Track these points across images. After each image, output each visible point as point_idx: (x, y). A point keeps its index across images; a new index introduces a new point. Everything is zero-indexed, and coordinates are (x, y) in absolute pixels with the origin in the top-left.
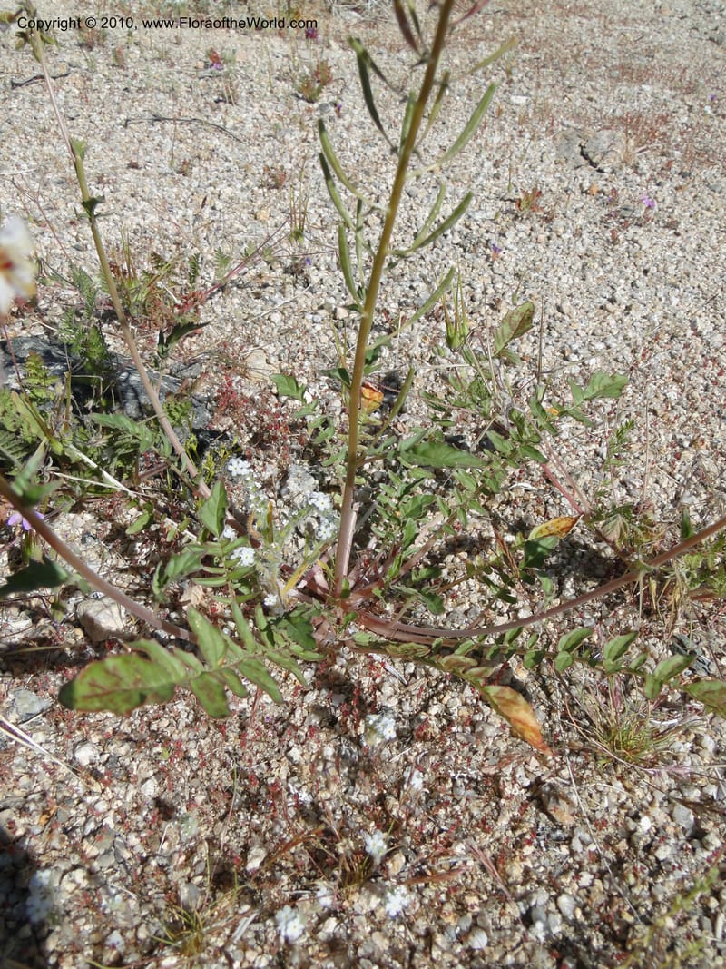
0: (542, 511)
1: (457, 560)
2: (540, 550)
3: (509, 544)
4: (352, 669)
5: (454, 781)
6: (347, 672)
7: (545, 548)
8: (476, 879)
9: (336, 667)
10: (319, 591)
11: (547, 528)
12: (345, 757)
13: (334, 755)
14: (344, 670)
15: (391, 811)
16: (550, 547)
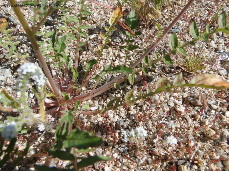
0: (92, 22)
1: (84, 56)
2: (131, 20)
3: (94, 39)
4: (92, 120)
5: (164, 124)
6: (91, 122)
7: (132, 18)
8: (205, 147)
9: (85, 124)
10: (52, 105)
11: (113, 17)
12: (124, 152)
13: (119, 155)
14: (89, 123)
15: (160, 154)
16: (134, 16)
